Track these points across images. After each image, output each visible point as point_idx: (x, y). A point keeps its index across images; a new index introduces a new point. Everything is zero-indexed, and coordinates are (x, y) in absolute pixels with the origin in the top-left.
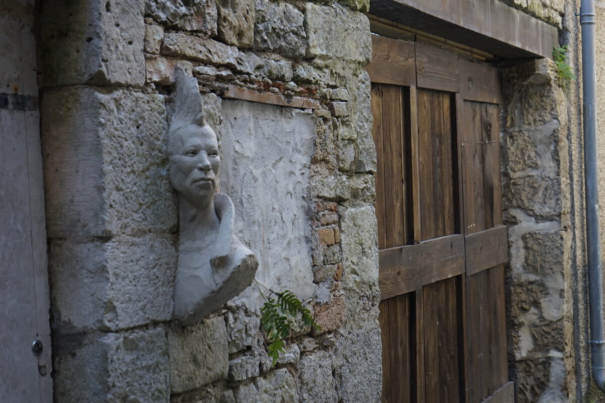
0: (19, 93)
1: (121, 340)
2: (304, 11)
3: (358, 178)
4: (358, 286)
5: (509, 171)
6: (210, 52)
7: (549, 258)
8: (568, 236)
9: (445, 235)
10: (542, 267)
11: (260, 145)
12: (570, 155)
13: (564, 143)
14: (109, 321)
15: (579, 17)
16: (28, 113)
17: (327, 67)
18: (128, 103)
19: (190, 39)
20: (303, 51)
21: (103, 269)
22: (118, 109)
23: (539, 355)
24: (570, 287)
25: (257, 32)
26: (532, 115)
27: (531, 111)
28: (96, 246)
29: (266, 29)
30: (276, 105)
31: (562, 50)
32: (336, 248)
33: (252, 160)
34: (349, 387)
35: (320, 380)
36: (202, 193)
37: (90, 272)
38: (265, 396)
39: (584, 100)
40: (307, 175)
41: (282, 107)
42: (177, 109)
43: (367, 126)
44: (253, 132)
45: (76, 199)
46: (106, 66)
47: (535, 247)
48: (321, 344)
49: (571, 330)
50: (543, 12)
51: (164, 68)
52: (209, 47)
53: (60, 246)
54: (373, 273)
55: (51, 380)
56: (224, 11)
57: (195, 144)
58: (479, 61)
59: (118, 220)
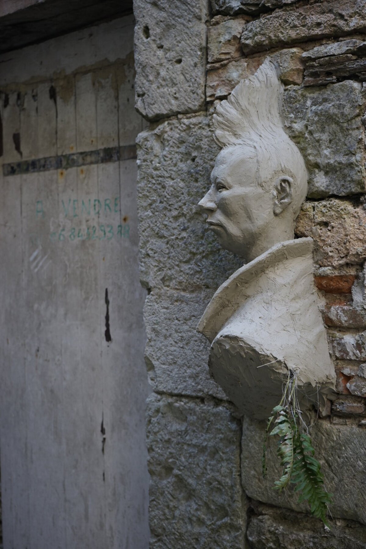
1: (163, 403)
14: (151, 379)
59: (159, 271)
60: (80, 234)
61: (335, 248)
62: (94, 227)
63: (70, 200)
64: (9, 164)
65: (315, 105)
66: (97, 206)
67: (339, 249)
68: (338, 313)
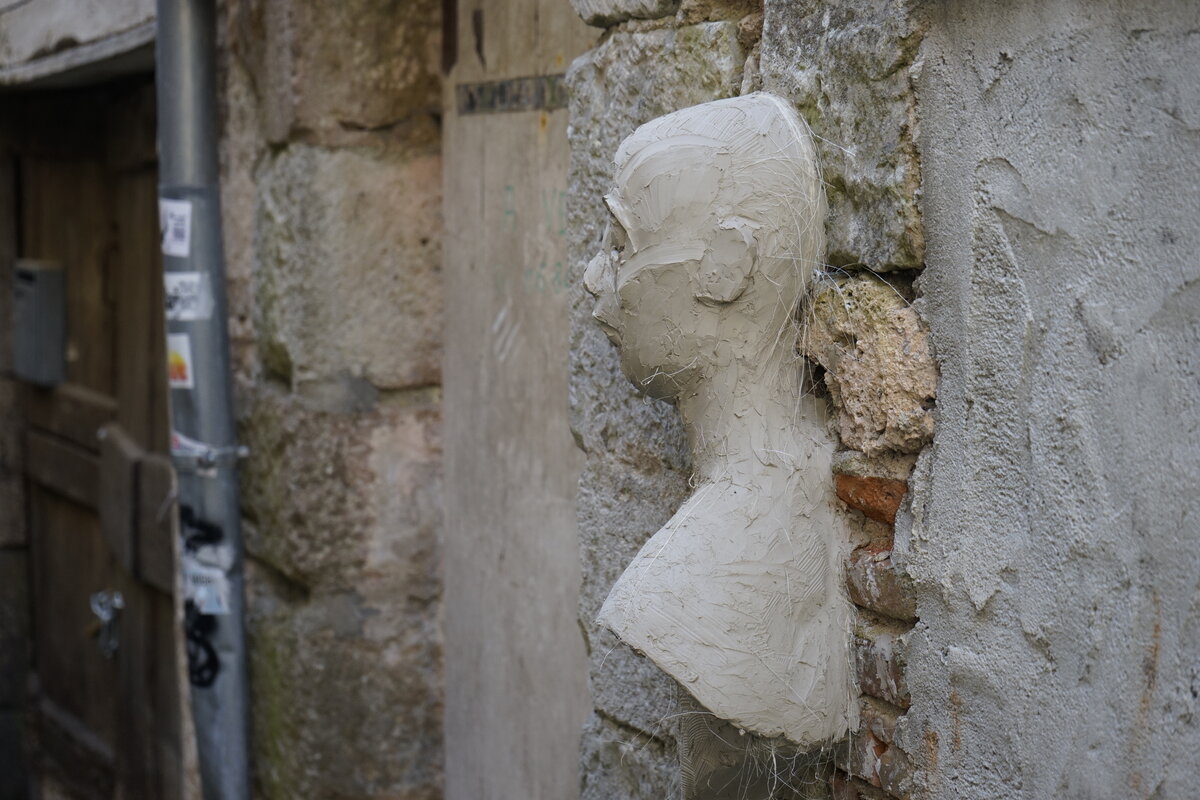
59: (600, 411)
61: (864, 406)
63: (555, 191)
64: (466, 86)
65: (835, 27)
67: (871, 409)
68: (867, 575)
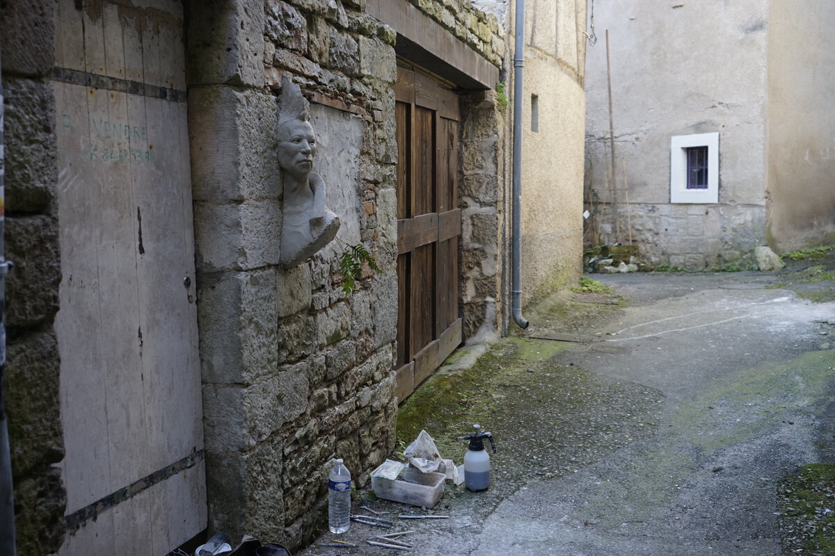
0: (174, 89)
1: (249, 277)
2: (357, 41)
3: (386, 167)
4: (385, 245)
5: (464, 170)
6: (303, 66)
7: (488, 232)
8: (500, 217)
9: (427, 213)
10: (483, 239)
11: (331, 139)
12: (504, 161)
13: (501, 151)
14: (242, 263)
15: (513, 62)
16: (180, 104)
17: (371, 84)
18: (254, 100)
19: (291, 55)
20: (357, 71)
21: (238, 224)
22: (248, 104)
23: (479, 300)
24: (501, 253)
25: (331, 54)
26: (480, 130)
27: (480, 127)
28: (233, 207)
29: (336, 52)
30: (341, 110)
31: (501, 85)
32: (373, 218)
33: (327, 149)
34: (379, 317)
35: (363, 311)
36: (304, 170)
37: (228, 226)
38: (332, 321)
39: (515, 122)
40: (358, 163)
41: (344, 111)
42: (283, 107)
43: (393, 130)
44: (327, 129)
45: (216, 171)
46: (241, 70)
47: (479, 224)
48: (364, 286)
49: (500, 283)
50: (492, 57)
51: (274, 76)
52: (302, 62)
53: (202, 206)
54: (394, 237)
55: (196, 306)
56: (312, 36)
57: (299, 134)
58: (448, 89)
60: (113, 156)
62: (125, 150)
63: (101, 121)
66: (127, 132)
